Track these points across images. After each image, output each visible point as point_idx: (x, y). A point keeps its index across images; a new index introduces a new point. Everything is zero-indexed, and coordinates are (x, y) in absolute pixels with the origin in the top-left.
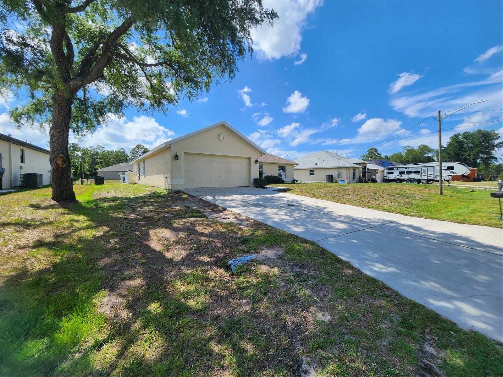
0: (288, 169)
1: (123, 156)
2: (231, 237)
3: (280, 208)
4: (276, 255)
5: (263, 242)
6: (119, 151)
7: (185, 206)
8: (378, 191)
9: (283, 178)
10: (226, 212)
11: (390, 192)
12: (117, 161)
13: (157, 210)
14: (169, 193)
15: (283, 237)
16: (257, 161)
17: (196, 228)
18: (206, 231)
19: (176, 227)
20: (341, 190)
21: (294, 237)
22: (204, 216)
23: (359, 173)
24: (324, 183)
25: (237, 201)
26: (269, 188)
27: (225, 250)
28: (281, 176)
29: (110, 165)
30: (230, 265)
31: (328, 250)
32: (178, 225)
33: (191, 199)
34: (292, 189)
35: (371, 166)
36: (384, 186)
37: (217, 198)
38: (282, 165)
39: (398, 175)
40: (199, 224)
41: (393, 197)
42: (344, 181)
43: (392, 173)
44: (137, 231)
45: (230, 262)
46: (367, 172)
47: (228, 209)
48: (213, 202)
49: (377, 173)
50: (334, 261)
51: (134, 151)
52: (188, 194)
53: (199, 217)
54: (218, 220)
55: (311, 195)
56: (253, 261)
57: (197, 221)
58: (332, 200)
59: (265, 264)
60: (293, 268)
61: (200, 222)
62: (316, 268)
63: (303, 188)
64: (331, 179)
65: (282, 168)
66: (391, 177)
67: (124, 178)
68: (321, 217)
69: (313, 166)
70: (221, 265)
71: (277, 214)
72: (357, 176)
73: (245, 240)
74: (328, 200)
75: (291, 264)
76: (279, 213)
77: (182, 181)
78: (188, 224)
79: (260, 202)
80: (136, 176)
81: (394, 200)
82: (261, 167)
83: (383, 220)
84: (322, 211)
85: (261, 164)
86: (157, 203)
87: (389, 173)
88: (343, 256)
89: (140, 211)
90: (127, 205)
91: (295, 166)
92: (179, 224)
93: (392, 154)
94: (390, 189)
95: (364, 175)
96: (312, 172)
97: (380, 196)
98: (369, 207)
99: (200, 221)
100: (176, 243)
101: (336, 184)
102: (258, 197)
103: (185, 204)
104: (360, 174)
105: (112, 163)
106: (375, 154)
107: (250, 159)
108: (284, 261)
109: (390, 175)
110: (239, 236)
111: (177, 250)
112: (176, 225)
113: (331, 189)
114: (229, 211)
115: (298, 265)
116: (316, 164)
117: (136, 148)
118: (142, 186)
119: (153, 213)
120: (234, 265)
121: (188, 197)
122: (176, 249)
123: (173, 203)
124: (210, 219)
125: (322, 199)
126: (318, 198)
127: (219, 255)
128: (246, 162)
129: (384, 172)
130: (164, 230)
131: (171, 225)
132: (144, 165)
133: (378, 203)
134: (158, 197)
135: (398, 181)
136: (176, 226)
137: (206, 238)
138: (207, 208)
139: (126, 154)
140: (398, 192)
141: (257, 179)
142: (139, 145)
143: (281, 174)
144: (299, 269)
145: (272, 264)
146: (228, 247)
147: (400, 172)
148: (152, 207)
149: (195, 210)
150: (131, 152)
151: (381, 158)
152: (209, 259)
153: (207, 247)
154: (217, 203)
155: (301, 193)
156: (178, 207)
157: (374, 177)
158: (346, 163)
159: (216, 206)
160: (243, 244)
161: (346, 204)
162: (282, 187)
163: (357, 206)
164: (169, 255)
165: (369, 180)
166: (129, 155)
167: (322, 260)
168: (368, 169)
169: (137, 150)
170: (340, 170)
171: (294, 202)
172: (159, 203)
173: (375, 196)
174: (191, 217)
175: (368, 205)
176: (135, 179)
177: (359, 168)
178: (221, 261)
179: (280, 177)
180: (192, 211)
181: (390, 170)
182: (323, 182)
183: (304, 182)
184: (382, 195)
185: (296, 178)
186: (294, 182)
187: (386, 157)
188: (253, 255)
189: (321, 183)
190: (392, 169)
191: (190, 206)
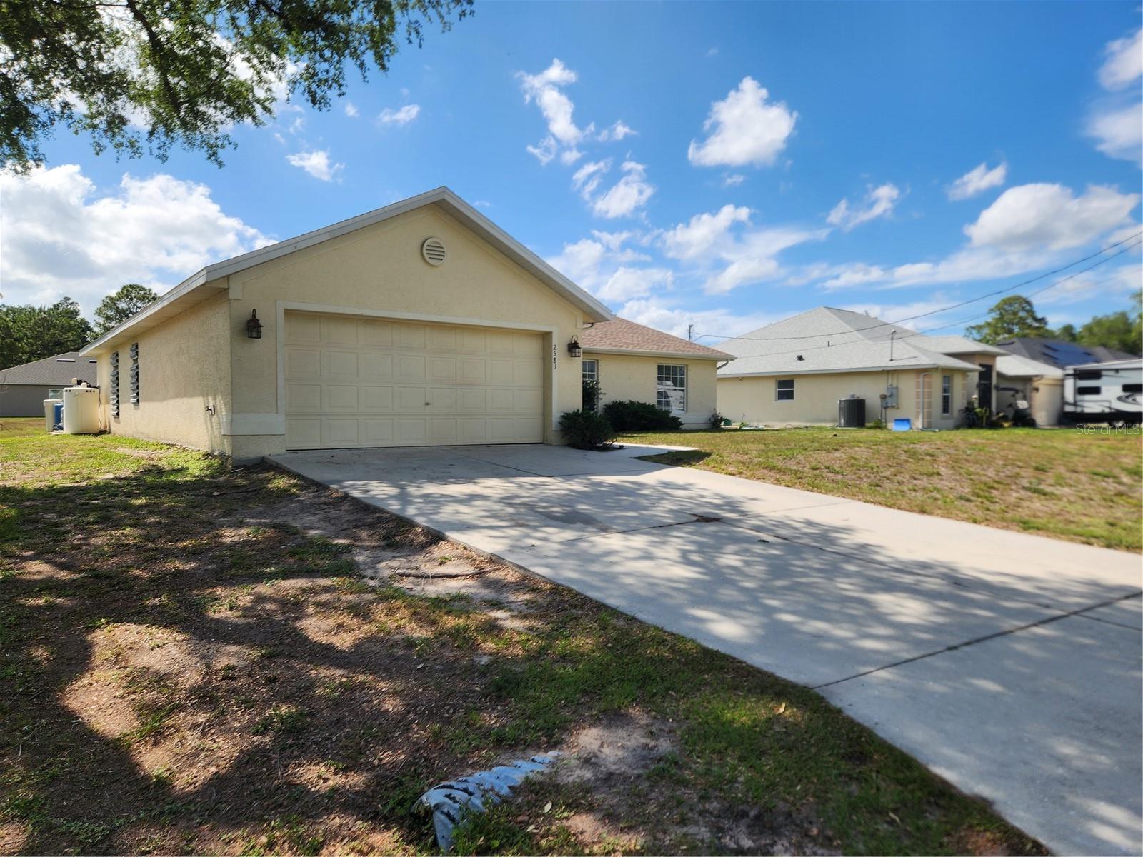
0: (694, 376)
1: (70, 329)
2: (449, 667)
3: (661, 528)
4: (645, 755)
5: (585, 692)
6: (56, 307)
7: (275, 526)
8: (1051, 460)
9: (675, 411)
10: (441, 550)
11: (1098, 465)
12: (45, 346)
13: (151, 545)
14: (222, 470)
15: (675, 666)
16: (573, 347)
17: (302, 624)
18: (344, 641)
19: (218, 621)
20: (904, 457)
21: (722, 668)
22: (348, 570)
23: (965, 392)
24: (832, 428)
25: (487, 503)
26: (621, 447)
27: (417, 734)
28: (668, 403)
29: (21, 362)
30: (429, 813)
31: (881, 733)
32: (229, 613)
33: (305, 497)
34: (708, 455)
35: (1011, 365)
36: (1068, 441)
37: (412, 490)
38: (671, 363)
39: (1120, 399)
40: (318, 604)
41: (1111, 486)
42: (908, 421)
43: (1096, 391)
44: (38, 644)
45: (433, 797)
46: (997, 388)
47: (453, 535)
48: (394, 507)
49: (1037, 389)
50: (912, 792)
51: (115, 310)
52: (296, 476)
53: (325, 574)
54: (405, 584)
55: (787, 478)
56: (537, 790)
57: (313, 591)
58: (868, 498)
59: (590, 809)
60: (720, 829)
61: (324, 597)
62: (829, 833)
63: (754, 448)
64: (856, 413)
65: (671, 372)
66: (1092, 405)
67: (58, 410)
68: (833, 571)
69: (788, 366)
70: (392, 809)
71: (648, 556)
72: (958, 403)
73: (508, 682)
74: (853, 496)
75: (714, 805)
76: (657, 552)
77: (277, 422)
78: (271, 607)
79: (583, 507)
80: (108, 402)
81: (1120, 494)
82: (590, 369)
83: (1094, 584)
84: (832, 542)
85: (593, 358)
86: (160, 513)
87: (1082, 391)
88: (951, 765)
89: (78, 547)
90: (34, 521)
91: (719, 364)
92: (231, 609)
93: (1087, 320)
94: (1095, 451)
95: (985, 399)
96: (785, 387)
97: (1060, 482)
98: (1026, 526)
99: (327, 590)
100: (204, 696)
101: (880, 435)
102: (576, 485)
103: (279, 515)
104: (969, 395)
105: (25, 353)
106: (1022, 322)
107: (546, 337)
108: (680, 792)
109: (1088, 397)
110: (485, 660)
111: (197, 733)
112: (220, 613)
113: (862, 453)
114: (455, 544)
115: (744, 814)
116: (800, 358)
117: (120, 296)
118: (122, 441)
119: (130, 559)
120: (448, 815)
121: (295, 485)
122: (195, 726)
123: (226, 514)
124: (372, 583)
125: (828, 492)
126: (813, 487)
127: (387, 757)
128: (531, 349)
129: (1062, 386)
130: (161, 634)
131: (197, 609)
132: (136, 361)
133: (1056, 509)
134: (173, 488)
135: (1118, 420)
136: (217, 616)
137: (340, 672)
138: (364, 534)
139: (84, 322)
140: (1128, 461)
141: (576, 414)
142: (131, 286)
143: (667, 396)
144: (750, 835)
145: (622, 811)
146: (432, 714)
147: (1127, 388)
148: (136, 532)
149: (311, 542)
150: (99, 313)
151: (1050, 334)
152: (336, 780)
153: (336, 716)
154: (411, 511)
155: (746, 469)
156: (243, 531)
157: (1022, 404)
158: (916, 353)
159: (405, 524)
160: (499, 699)
161: (930, 514)
162: (671, 443)
163: (975, 522)
164: (154, 761)
165: (1005, 418)
166: (92, 325)
167: (854, 787)
168: (1000, 375)
169: (122, 305)
170: (894, 381)
171: (718, 506)
172: (170, 512)
173: (1040, 481)
174: (287, 575)
175: (1017, 517)
176: (102, 413)
177: (964, 372)
178: (394, 787)
179: (664, 408)
180: (299, 546)
181: (1089, 379)
182: (829, 425)
183: (755, 425)
184: (1068, 475)
185: (723, 410)
186: (716, 424)
187: (1068, 330)
188: (540, 756)
189: (819, 428)
190: (1096, 374)
191: (297, 525)
